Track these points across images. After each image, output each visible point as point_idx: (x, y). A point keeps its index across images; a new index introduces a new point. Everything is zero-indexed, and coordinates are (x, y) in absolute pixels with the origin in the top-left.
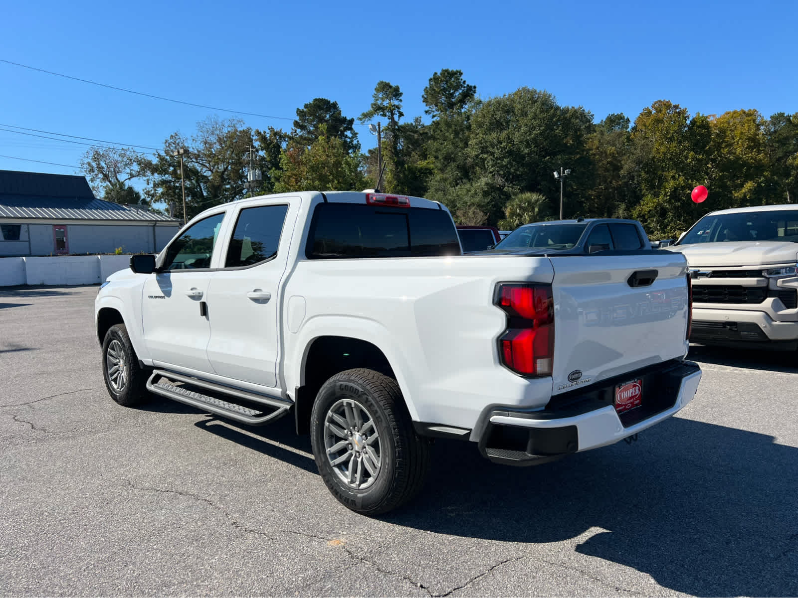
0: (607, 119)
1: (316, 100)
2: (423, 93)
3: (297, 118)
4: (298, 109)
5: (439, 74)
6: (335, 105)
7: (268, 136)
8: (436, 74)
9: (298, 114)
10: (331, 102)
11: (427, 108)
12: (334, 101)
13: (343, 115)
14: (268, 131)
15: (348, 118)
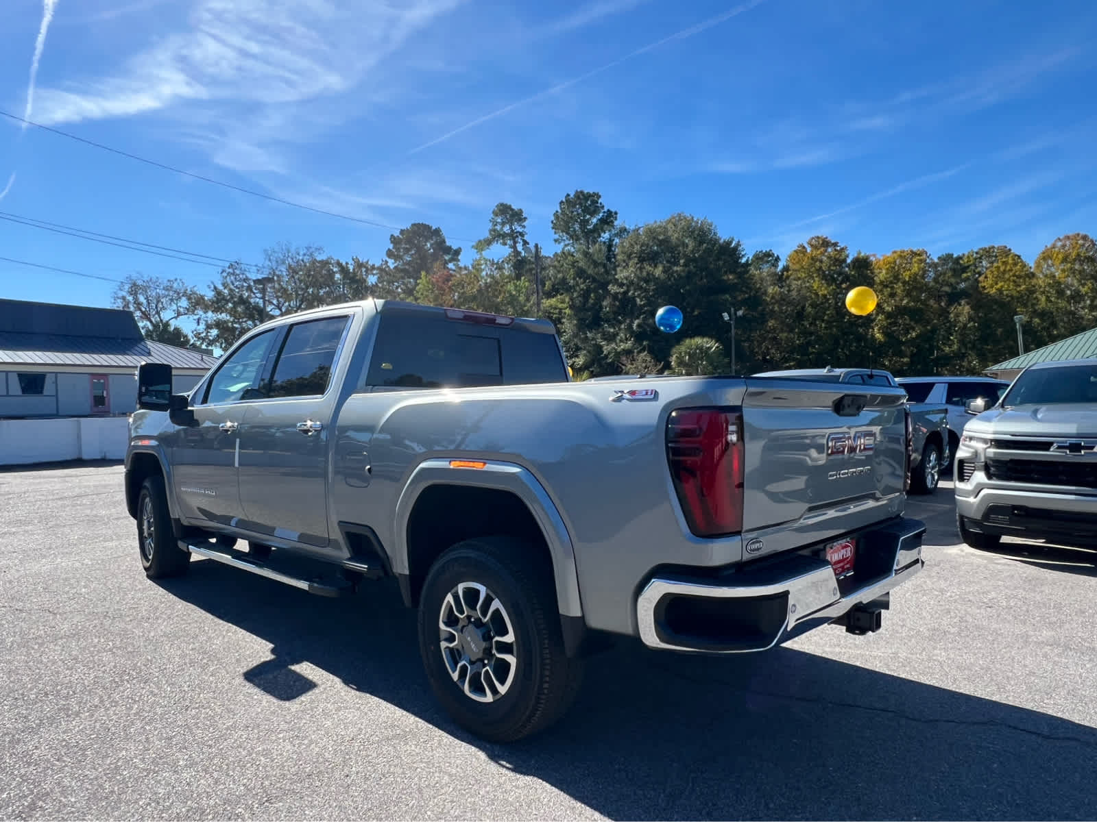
0: (753, 256)
1: (414, 225)
2: (553, 218)
3: (391, 246)
4: (392, 235)
5: (572, 196)
6: (437, 232)
7: (351, 268)
8: (568, 195)
9: (392, 242)
10: (434, 228)
11: (557, 236)
12: (437, 227)
13: (448, 243)
14: (351, 262)
15: (454, 247)
